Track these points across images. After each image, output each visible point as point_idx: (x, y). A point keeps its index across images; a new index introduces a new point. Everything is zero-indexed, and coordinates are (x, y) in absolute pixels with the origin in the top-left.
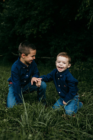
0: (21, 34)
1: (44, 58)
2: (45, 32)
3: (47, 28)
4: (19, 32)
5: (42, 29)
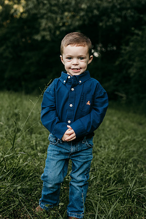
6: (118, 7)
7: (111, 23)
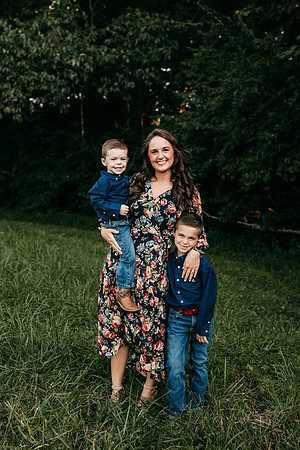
0: (232, 178)
1: (284, 230)
2: (292, 180)
3: (296, 172)
4: (226, 171)
5: (283, 172)
6: (128, 61)
7: (118, 89)
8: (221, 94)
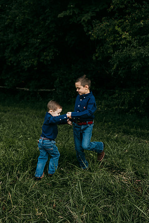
1: (42, 90)
3: (51, 59)
4: (11, 61)
5: (44, 60)
8: (9, 19)
